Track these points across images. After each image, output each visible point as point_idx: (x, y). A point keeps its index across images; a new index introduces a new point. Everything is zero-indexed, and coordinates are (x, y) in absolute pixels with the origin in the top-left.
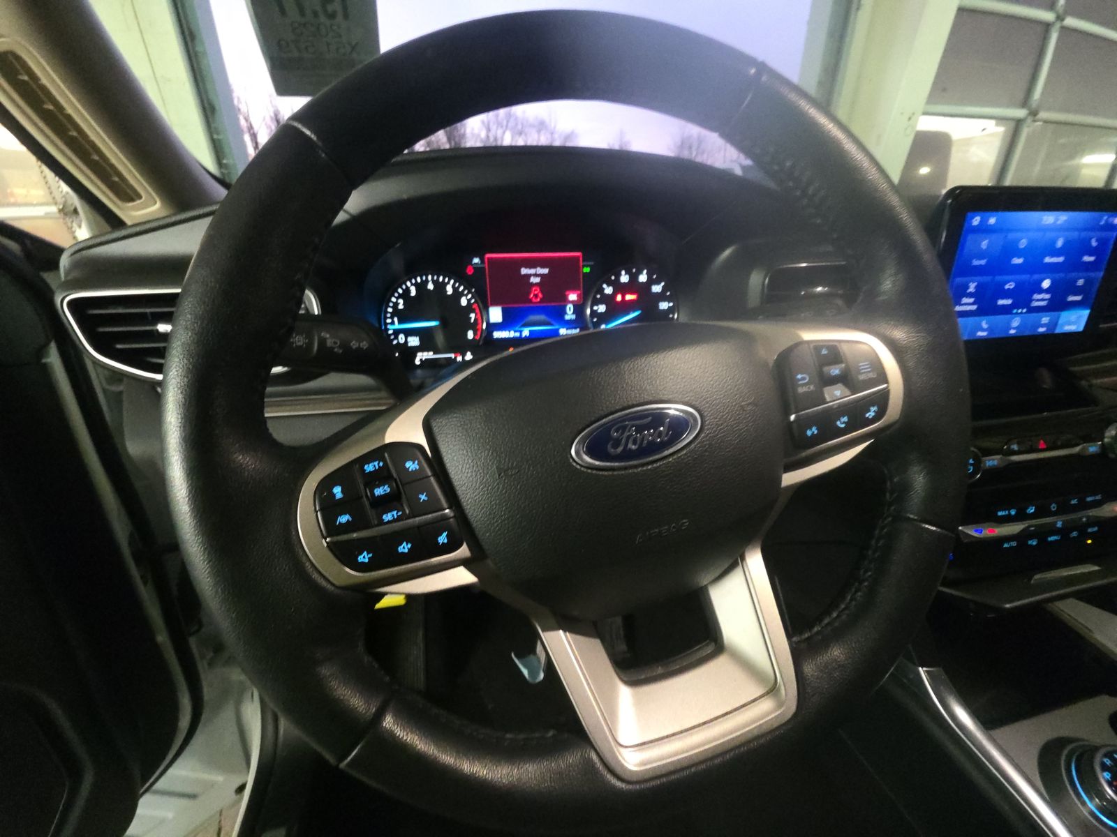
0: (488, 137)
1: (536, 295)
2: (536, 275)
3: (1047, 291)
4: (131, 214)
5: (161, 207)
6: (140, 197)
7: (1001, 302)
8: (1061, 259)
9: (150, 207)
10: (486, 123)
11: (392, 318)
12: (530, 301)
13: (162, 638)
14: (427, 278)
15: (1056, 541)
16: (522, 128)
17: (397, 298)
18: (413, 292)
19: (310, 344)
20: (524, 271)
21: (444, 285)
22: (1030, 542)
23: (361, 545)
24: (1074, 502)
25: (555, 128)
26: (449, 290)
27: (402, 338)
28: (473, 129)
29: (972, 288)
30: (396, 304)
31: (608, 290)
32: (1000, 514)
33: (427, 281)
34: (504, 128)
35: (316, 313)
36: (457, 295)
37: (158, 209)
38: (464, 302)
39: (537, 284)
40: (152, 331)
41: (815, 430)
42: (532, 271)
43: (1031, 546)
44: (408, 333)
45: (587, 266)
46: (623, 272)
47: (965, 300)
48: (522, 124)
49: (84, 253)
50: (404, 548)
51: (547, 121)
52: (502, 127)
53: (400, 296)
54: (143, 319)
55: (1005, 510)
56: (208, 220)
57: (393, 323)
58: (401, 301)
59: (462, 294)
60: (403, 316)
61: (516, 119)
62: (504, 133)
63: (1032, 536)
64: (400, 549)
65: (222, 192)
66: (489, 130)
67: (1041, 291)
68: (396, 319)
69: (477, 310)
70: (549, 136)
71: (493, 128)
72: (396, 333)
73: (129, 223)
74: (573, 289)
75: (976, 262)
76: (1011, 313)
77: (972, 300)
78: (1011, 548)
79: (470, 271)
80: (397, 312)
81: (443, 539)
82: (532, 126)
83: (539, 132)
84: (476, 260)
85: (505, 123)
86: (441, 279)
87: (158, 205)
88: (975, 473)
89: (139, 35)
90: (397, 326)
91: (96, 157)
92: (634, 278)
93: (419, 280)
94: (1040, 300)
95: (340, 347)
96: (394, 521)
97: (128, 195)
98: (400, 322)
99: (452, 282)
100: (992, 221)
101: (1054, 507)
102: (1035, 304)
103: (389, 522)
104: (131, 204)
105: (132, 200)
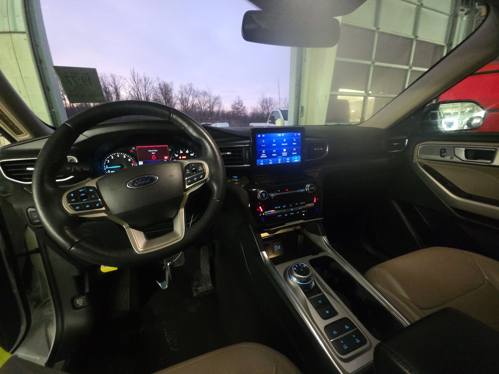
0: (182, 98)
1: (154, 158)
2: (153, 152)
3: (286, 152)
4: (19, 138)
5: (30, 136)
6: (23, 133)
7: (273, 155)
8: (287, 144)
9: (27, 136)
10: (181, 92)
11: (105, 165)
12: (152, 159)
13: (15, 291)
14: (117, 154)
15: (293, 214)
16: (197, 94)
17: (107, 160)
18: (112, 157)
19: (71, 169)
20: (149, 151)
21: (123, 155)
22: (285, 215)
23: (77, 205)
24: (297, 204)
25: (211, 94)
26: (124, 157)
27: (109, 171)
28: (175, 94)
29: (264, 152)
30: (107, 161)
31: (177, 156)
32: (276, 208)
33: (117, 155)
34: (189, 94)
35: (77, 162)
36: (127, 158)
37: (29, 137)
38: (129, 160)
39: (154, 154)
40: (24, 170)
41: (190, 181)
42: (152, 151)
43: (285, 216)
44: (111, 170)
45: (170, 149)
46: (181, 150)
47: (263, 155)
48: (197, 93)
49: (5, 149)
50: (88, 206)
51: (208, 92)
52: (188, 94)
53: (108, 159)
54: (22, 167)
55: (277, 207)
56: (48, 139)
57: (106, 167)
58: (108, 161)
59: (129, 158)
60: (109, 165)
61: (194, 91)
62: (189, 96)
63: (286, 213)
64: (87, 206)
65: (52, 131)
66: (182, 95)
67: (284, 152)
68: (107, 166)
69: (134, 162)
70: (209, 98)
71: (184, 94)
72: (107, 170)
73: (18, 140)
74: (166, 156)
75: (262, 146)
76: (277, 158)
77: (265, 155)
78: (280, 216)
79: (132, 151)
80: (107, 164)
81: (98, 205)
82: (202, 94)
83: (204, 96)
84: (134, 148)
85: (189, 92)
86: (122, 154)
87: (29, 135)
88: (265, 198)
89: (19, 71)
90: (107, 168)
91: (6, 119)
92: (184, 152)
93: (114, 154)
94: (284, 154)
95: (80, 170)
96: (85, 201)
97: (18, 132)
98: (108, 167)
99: (125, 154)
100: (264, 136)
101: (291, 206)
102: (283, 155)
103: (84, 201)
104: (19, 135)
105: (20, 134)
